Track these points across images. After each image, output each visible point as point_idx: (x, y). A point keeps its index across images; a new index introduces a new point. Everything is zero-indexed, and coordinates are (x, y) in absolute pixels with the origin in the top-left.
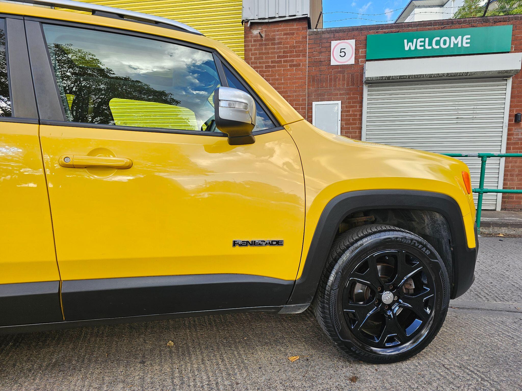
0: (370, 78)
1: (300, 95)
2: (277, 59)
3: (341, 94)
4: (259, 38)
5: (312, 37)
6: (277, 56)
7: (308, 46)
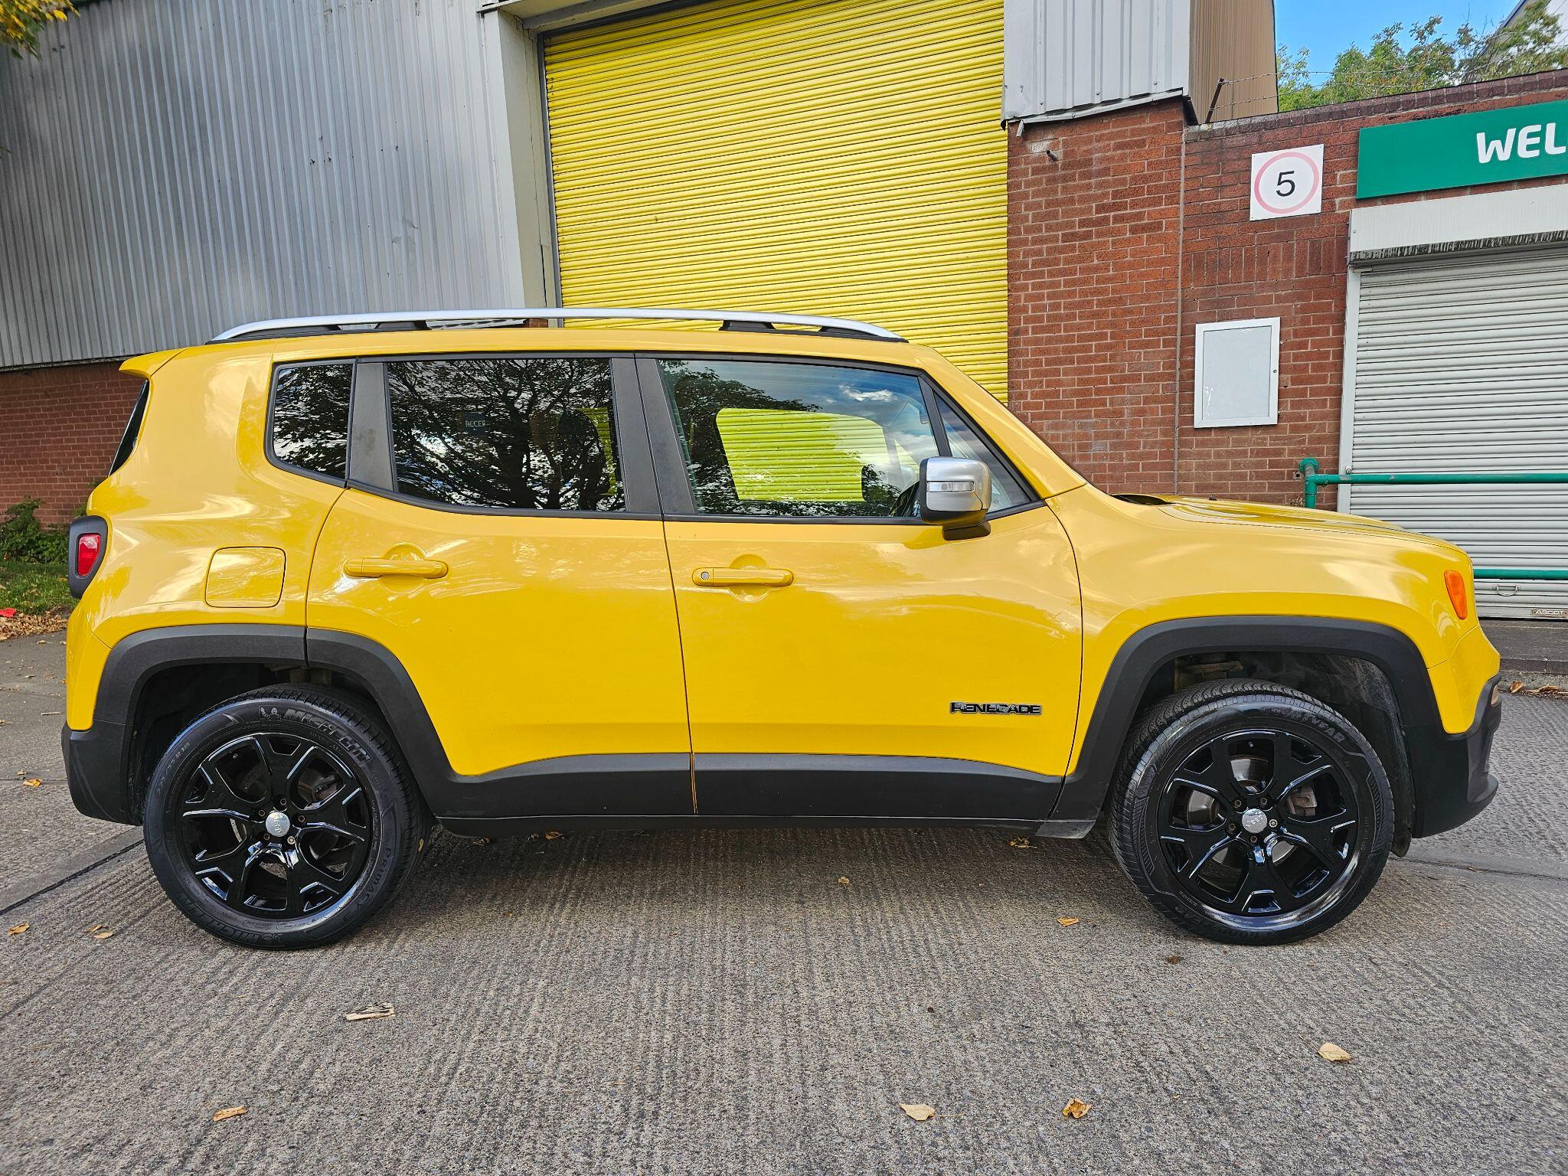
0: (1366, 253)
1: (1160, 307)
2: (1096, 213)
3: (1279, 299)
4: (1047, 163)
5: (1196, 147)
6: (1097, 206)
7: (1185, 173)
